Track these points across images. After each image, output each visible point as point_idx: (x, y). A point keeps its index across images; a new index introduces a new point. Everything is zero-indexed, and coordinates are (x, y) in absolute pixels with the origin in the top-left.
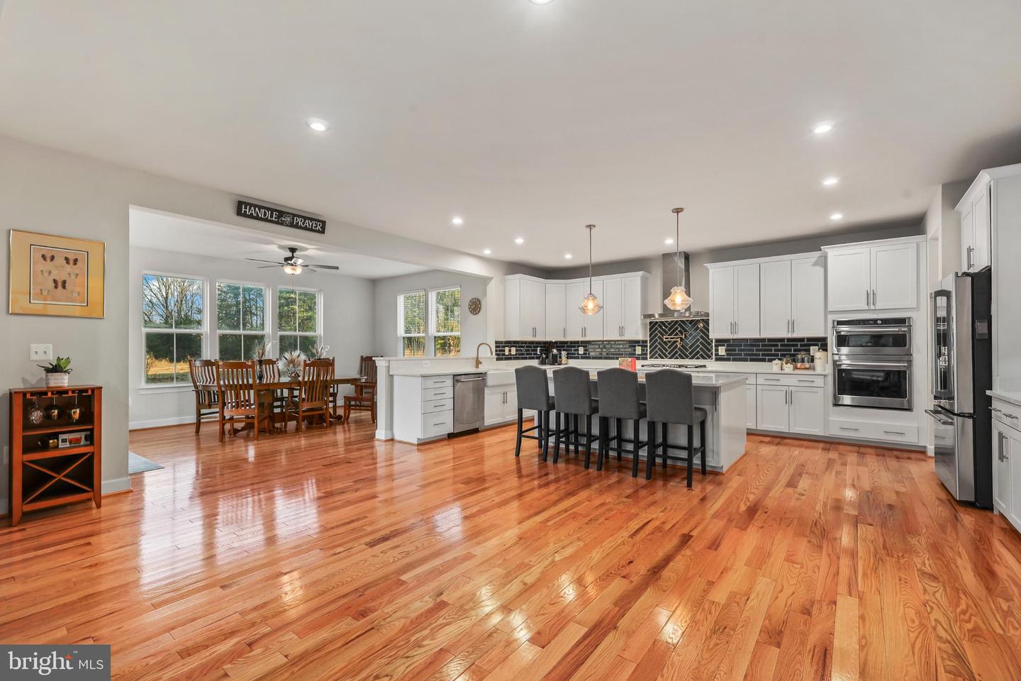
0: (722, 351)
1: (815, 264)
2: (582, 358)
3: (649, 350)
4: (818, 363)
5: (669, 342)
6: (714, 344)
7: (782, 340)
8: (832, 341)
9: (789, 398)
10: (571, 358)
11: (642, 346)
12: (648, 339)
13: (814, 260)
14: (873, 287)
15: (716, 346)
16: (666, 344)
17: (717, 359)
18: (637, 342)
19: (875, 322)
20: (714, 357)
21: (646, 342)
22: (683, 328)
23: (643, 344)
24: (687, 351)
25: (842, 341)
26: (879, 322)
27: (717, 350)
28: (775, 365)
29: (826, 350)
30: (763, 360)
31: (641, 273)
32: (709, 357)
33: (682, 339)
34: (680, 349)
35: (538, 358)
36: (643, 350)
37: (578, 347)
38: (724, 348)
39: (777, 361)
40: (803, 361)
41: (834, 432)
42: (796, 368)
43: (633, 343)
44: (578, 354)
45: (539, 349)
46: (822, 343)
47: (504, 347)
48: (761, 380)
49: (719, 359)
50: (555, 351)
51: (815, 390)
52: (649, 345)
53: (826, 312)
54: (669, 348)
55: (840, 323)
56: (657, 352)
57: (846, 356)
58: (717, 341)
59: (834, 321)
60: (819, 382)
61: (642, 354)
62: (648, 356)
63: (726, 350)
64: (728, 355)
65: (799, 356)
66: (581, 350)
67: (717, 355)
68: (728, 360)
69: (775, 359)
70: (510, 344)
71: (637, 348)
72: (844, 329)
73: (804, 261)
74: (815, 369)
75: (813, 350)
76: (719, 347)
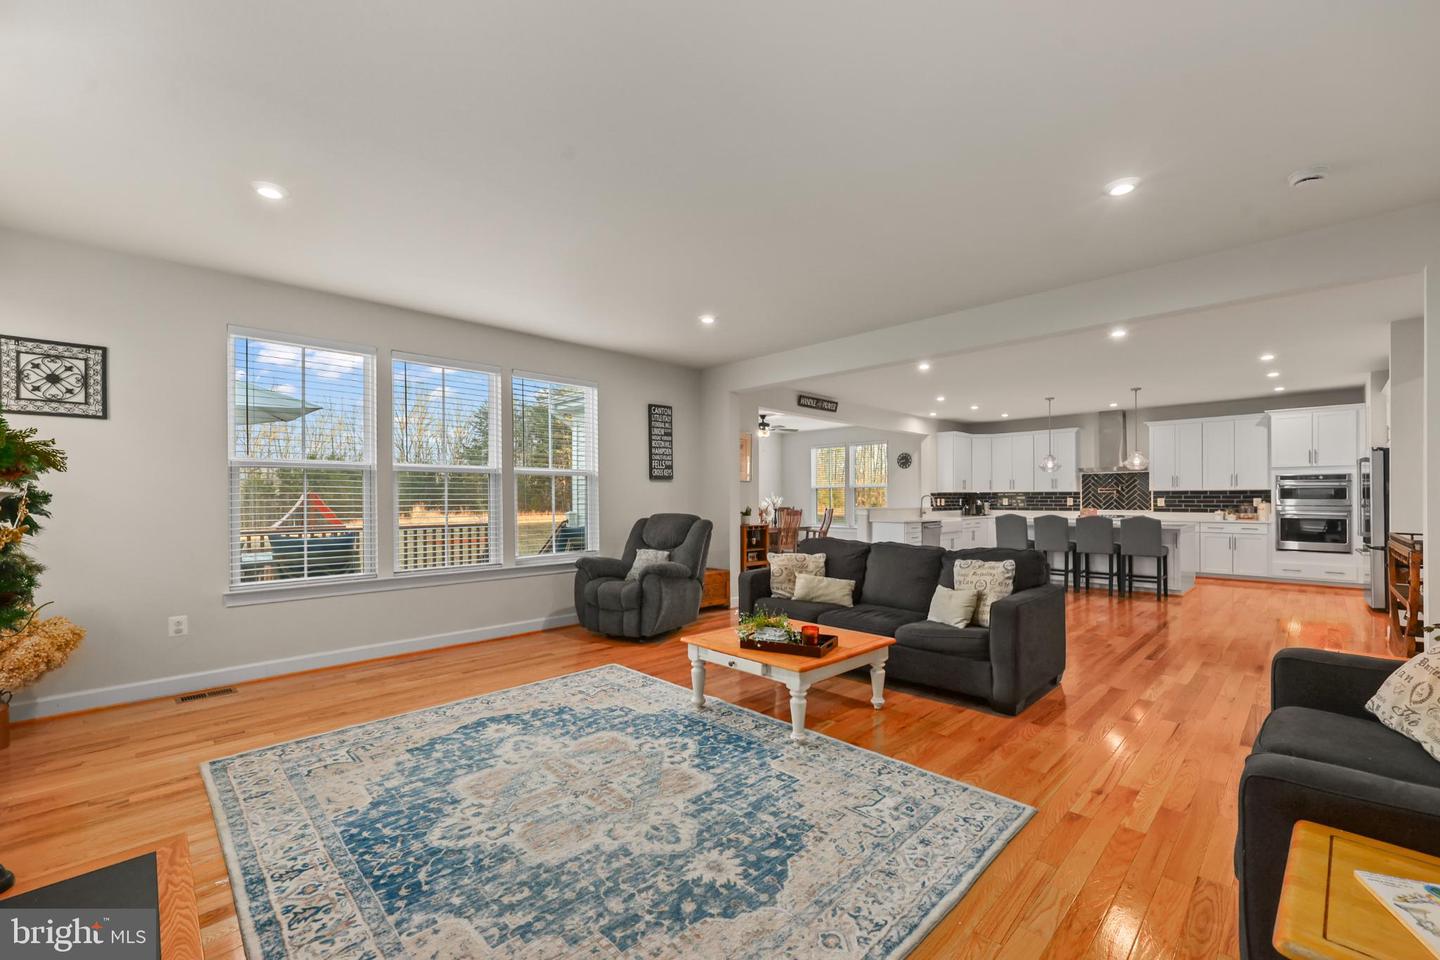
0: (1161, 502)
2: (1006, 509)
3: (1081, 502)
4: (1260, 513)
5: (1104, 493)
6: (1152, 496)
7: (1225, 492)
8: (1275, 495)
9: (1233, 544)
10: (994, 509)
11: (1074, 498)
12: (1081, 491)
13: (1258, 420)
14: (1315, 447)
15: (1154, 497)
16: (1101, 496)
17: (1155, 510)
18: (1070, 493)
19: (1316, 477)
20: (1152, 507)
21: (1078, 493)
22: (1119, 481)
23: (1075, 495)
24: (1124, 502)
25: (1286, 494)
26: (1321, 478)
27: (1155, 501)
28: (1218, 515)
29: (1270, 502)
30: (1206, 511)
31: (1076, 429)
32: (1148, 508)
33: (1118, 491)
34: (1115, 501)
35: (961, 509)
36: (1075, 501)
37: (1003, 498)
38: (1163, 499)
39: (1219, 512)
40: (1246, 512)
41: (1277, 573)
42: (1239, 518)
43: (1065, 495)
44: (1003, 504)
45: (960, 500)
46: (1266, 496)
47: (937, 498)
48: (1205, 529)
49: (1157, 509)
50: (979, 502)
51: (1258, 536)
52: (1081, 496)
53: (1270, 469)
54: (1105, 499)
55: (1283, 478)
56: (1090, 503)
57: (1292, 508)
58: (1155, 493)
59: (1277, 477)
60: (1263, 529)
61: (1074, 505)
62: (1081, 507)
63: (1166, 502)
64: (1167, 506)
65: (1243, 507)
66: (1005, 501)
67: (1155, 506)
68: (1168, 510)
69: (1217, 510)
70: (941, 495)
71: (1069, 499)
72: (1288, 484)
73: (1248, 422)
74: (1257, 519)
75: (1257, 501)
76: (1158, 499)
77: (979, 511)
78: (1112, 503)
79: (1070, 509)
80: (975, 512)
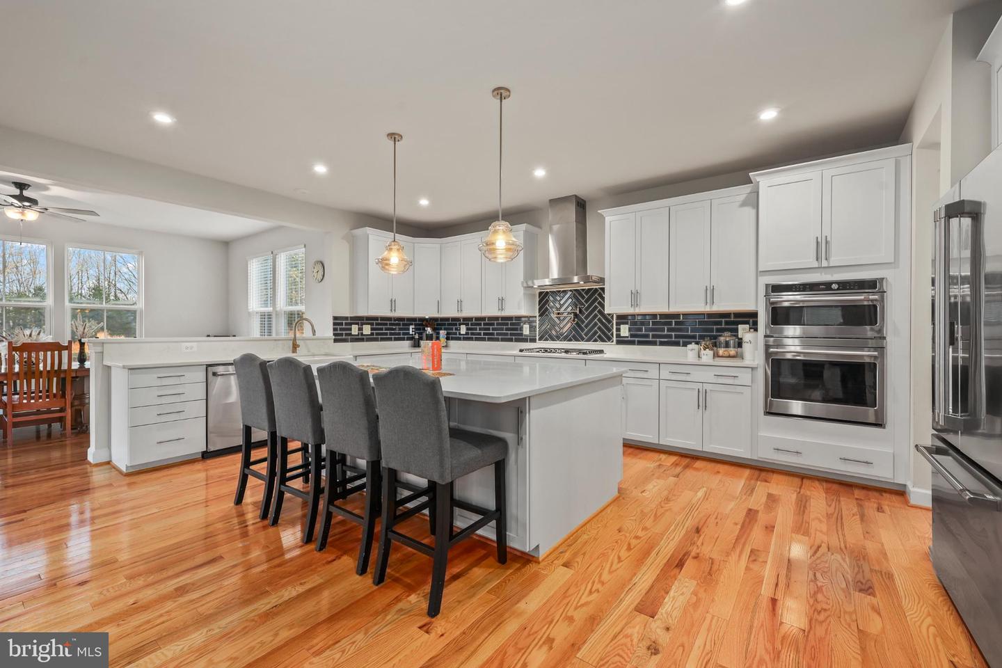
0: (625, 331)
1: (744, 204)
3: (538, 330)
4: (747, 347)
6: (614, 322)
8: (763, 319)
9: (703, 401)
10: (452, 339)
11: (530, 324)
12: (537, 314)
13: (742, 198)
14: (826, 232)
15: (618, 324)
17: (619, 342)
18: (523, 318)
19: (827, 286)
20: (615, 339)
21: (535, 318)
22: (578, 299)
23: (531, 320)
24: (583, 330)
25: (780, 316)
26: (835, 286)
27: (618, 330)
28: (690, 352)
29: (756, 330)
30: (677, 344)
31: (523, 227)
32: (609, 339)
33: (576, 315)
36: (530, 329)
37: (460, 325)
38: (627, 326)
39: (693, 346)
40: (727, 345)
41: (765, 454)
42: (716, 355)
43: (520, 320)
44: (460, 334)
45: (411, 327)
46: (750, 318)
47: (351, 324)
48: (665, 374)
49: (621, 341)
50: (428, 330)
51: (739, 389)
52: (538, 322)
53: (759, 273)
55: (777, 289)
56: (547, 332)
57: (793, 341)
58: (618, 316)
59: (767, 286)
60: (745, 377)
61: (530, 334)
62: (537, 338)
63: (630, 330)
64: (632, 336)
65: (722, 339)
66: (463, 330)
67: (618, 336)
68: (632, 343)
69: (690, 343)
70: (360, 321)
71: (524, 326)
72: (787, 299)
73: (728, 202)
74: (742, 357)
75: (742, 329)
76: (622, 326)
79: (525, 340)
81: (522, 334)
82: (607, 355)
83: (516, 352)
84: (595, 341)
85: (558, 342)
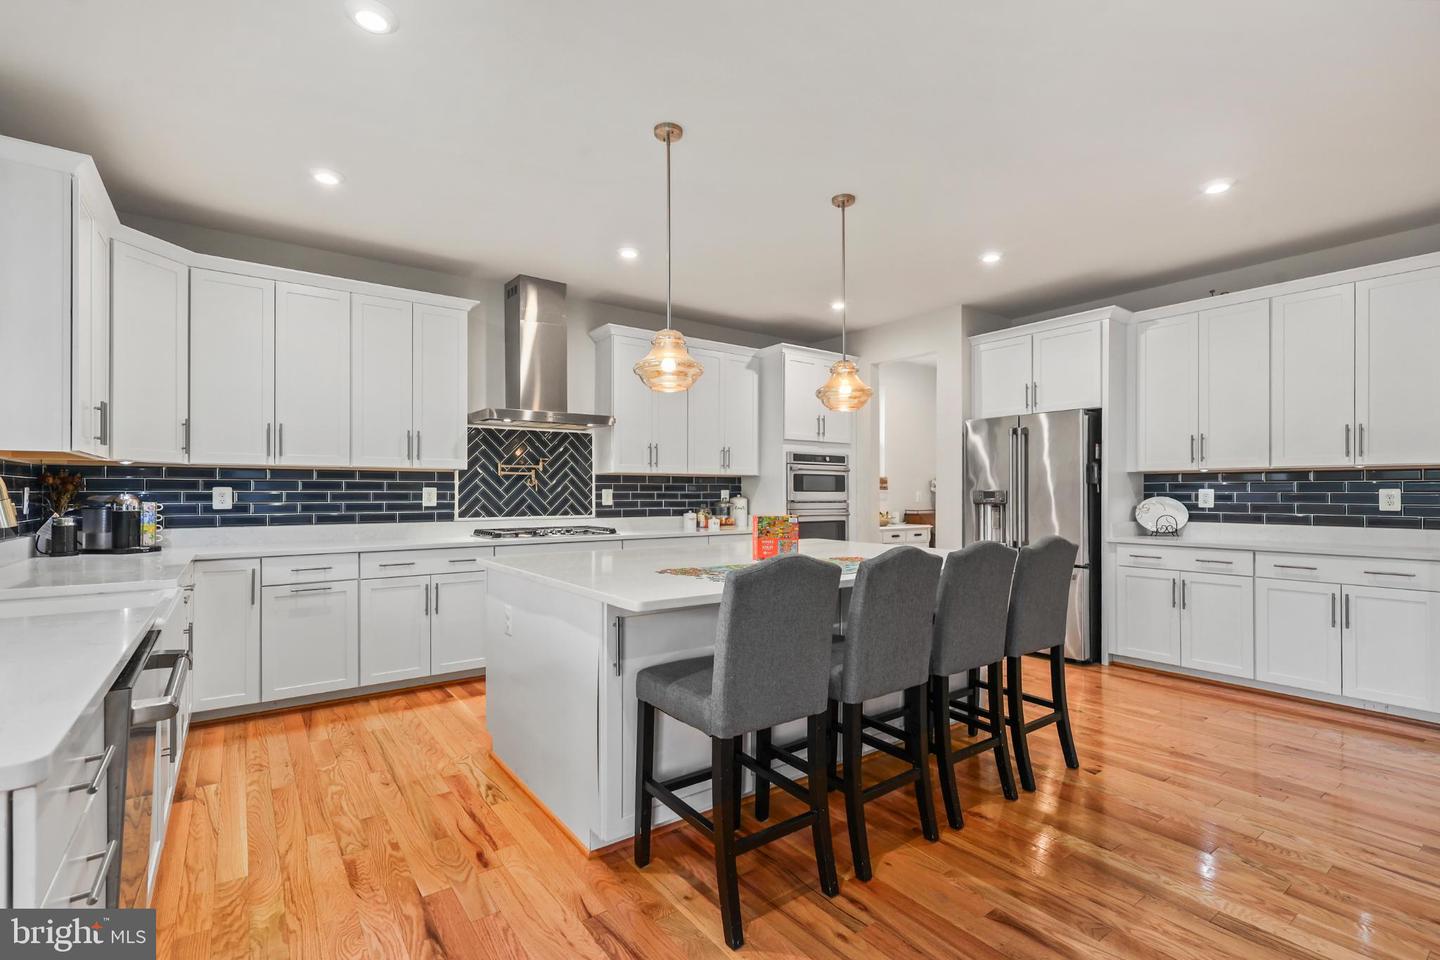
0: (608, 497)
2: (226, 522)
3: (457, 497)
4: (737, 515)
5: (507, 477)
6: (594, 485)
11: (439, 487)
12: (459, 467)
15: (599, 488)
16: (500, 483)
17: (599, 514)
20: (594, 509)
21: (451, 475)
22: (536, 449)
23: (442, 480)
24: (545, 497)
26: (827, 459)
27: (599, 496)
32: (587, 510)
33: (534, 473)
34: (530, 494)
36: (440, 497)
37: (209, 485)
38: (611, 491)
39: (690, 514)
42: (721, 524)
43: (418, 479)
44: (209, 509)
49: (603, 512)
52: (457, 482)
54: (507, 490)
56: (477, 500)
58: (600, 478)
59: (789, 454)
61: (439, 506)
62: (457, 511)
63: (615, 496)
64: (616, 504)
66: (222, 498)
67: (599, 505)
68: (617, 514)
69: (687, 511)
71: (426, 491)
74: (736, 525)
76: (604, 491)
77: (125, 537)
78: (523, 501)
79: (428, 518)
80: (104, 538)
81: (419, 506)
82: (621, 534)
83: (470, 539)
84: (566, 513)
85: (500, 518)
